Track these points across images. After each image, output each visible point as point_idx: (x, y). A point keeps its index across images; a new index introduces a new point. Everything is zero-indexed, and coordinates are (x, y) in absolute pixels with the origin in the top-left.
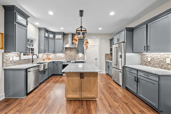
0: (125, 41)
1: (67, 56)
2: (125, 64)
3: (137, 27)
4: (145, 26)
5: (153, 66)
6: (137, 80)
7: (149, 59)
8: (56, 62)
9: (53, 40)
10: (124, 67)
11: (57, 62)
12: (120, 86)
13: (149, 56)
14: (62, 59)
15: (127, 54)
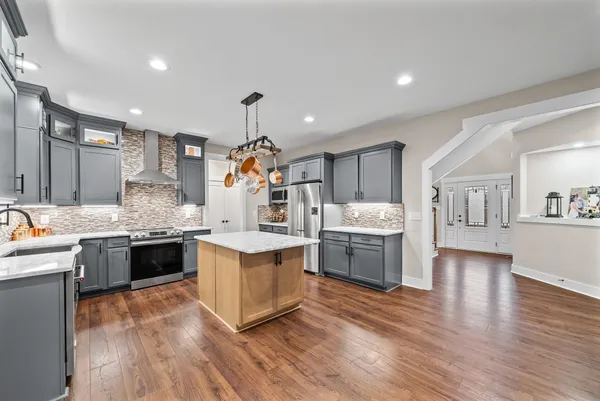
0: (322, 179)
1: (136, 215)
2: (322, 226)
3: (343, 155)
4: (356, 157)
5: (363, 225)
6: (350, 252)
7: (357, 215)
8: (91, 242)
9: (72, 147)
10: (321, 234)
11: (101, 241)
12: (313, 274)
13: (357, 208)
14: (112, 225)
15: (325, 205)
